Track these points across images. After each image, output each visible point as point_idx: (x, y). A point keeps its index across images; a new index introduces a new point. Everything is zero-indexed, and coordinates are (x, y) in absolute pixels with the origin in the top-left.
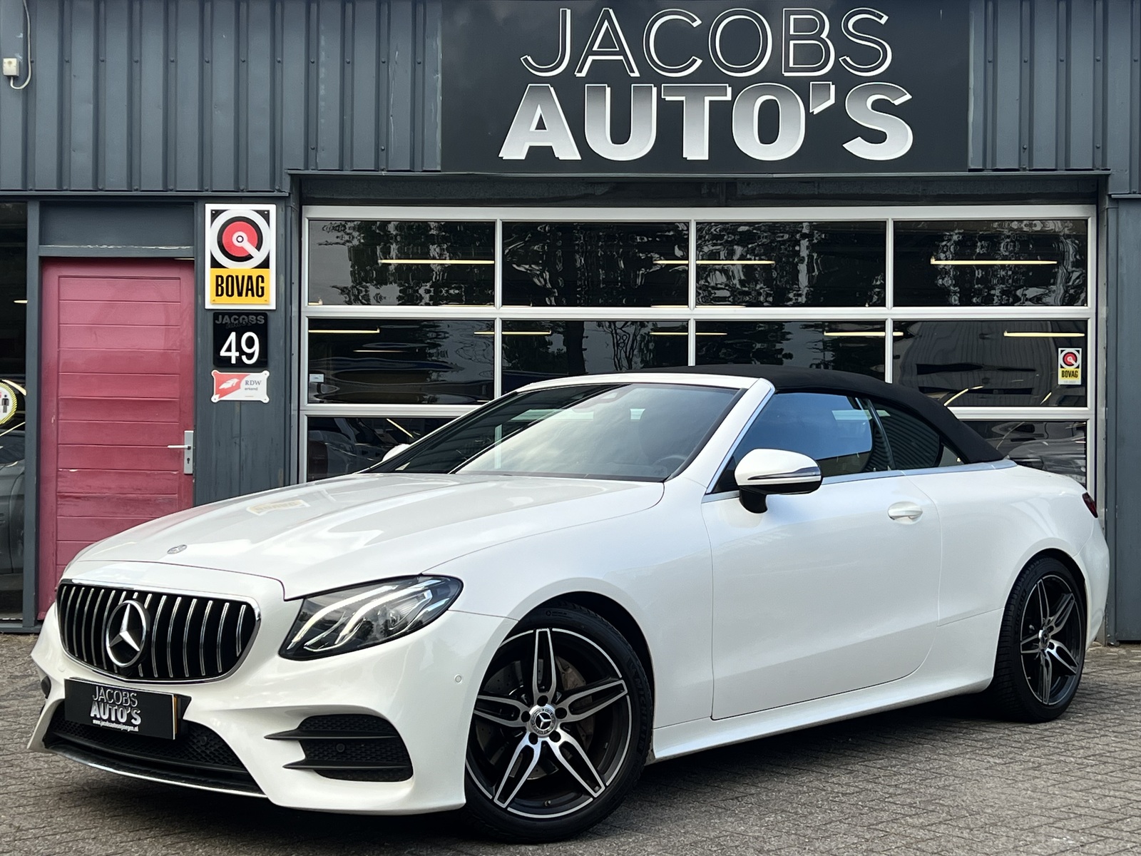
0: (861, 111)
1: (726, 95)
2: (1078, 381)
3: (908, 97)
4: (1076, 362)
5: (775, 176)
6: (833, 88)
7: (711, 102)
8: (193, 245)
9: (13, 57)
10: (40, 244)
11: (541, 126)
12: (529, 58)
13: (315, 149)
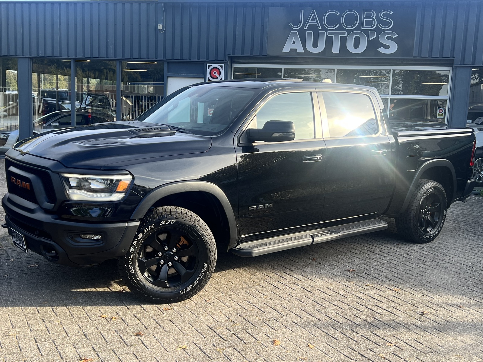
0: (384, 40)
1: (345, 35)
2: (443, 117)
3: (397, 35)
4: (443, 112)
5: (357, 58)
6: (375, 33)
7: (341, 36)
8: (203, 74)
9: (161, 24)
10: (167, 73)
11: (294, 43)
12: (292, 24)
13: (235, 49)
